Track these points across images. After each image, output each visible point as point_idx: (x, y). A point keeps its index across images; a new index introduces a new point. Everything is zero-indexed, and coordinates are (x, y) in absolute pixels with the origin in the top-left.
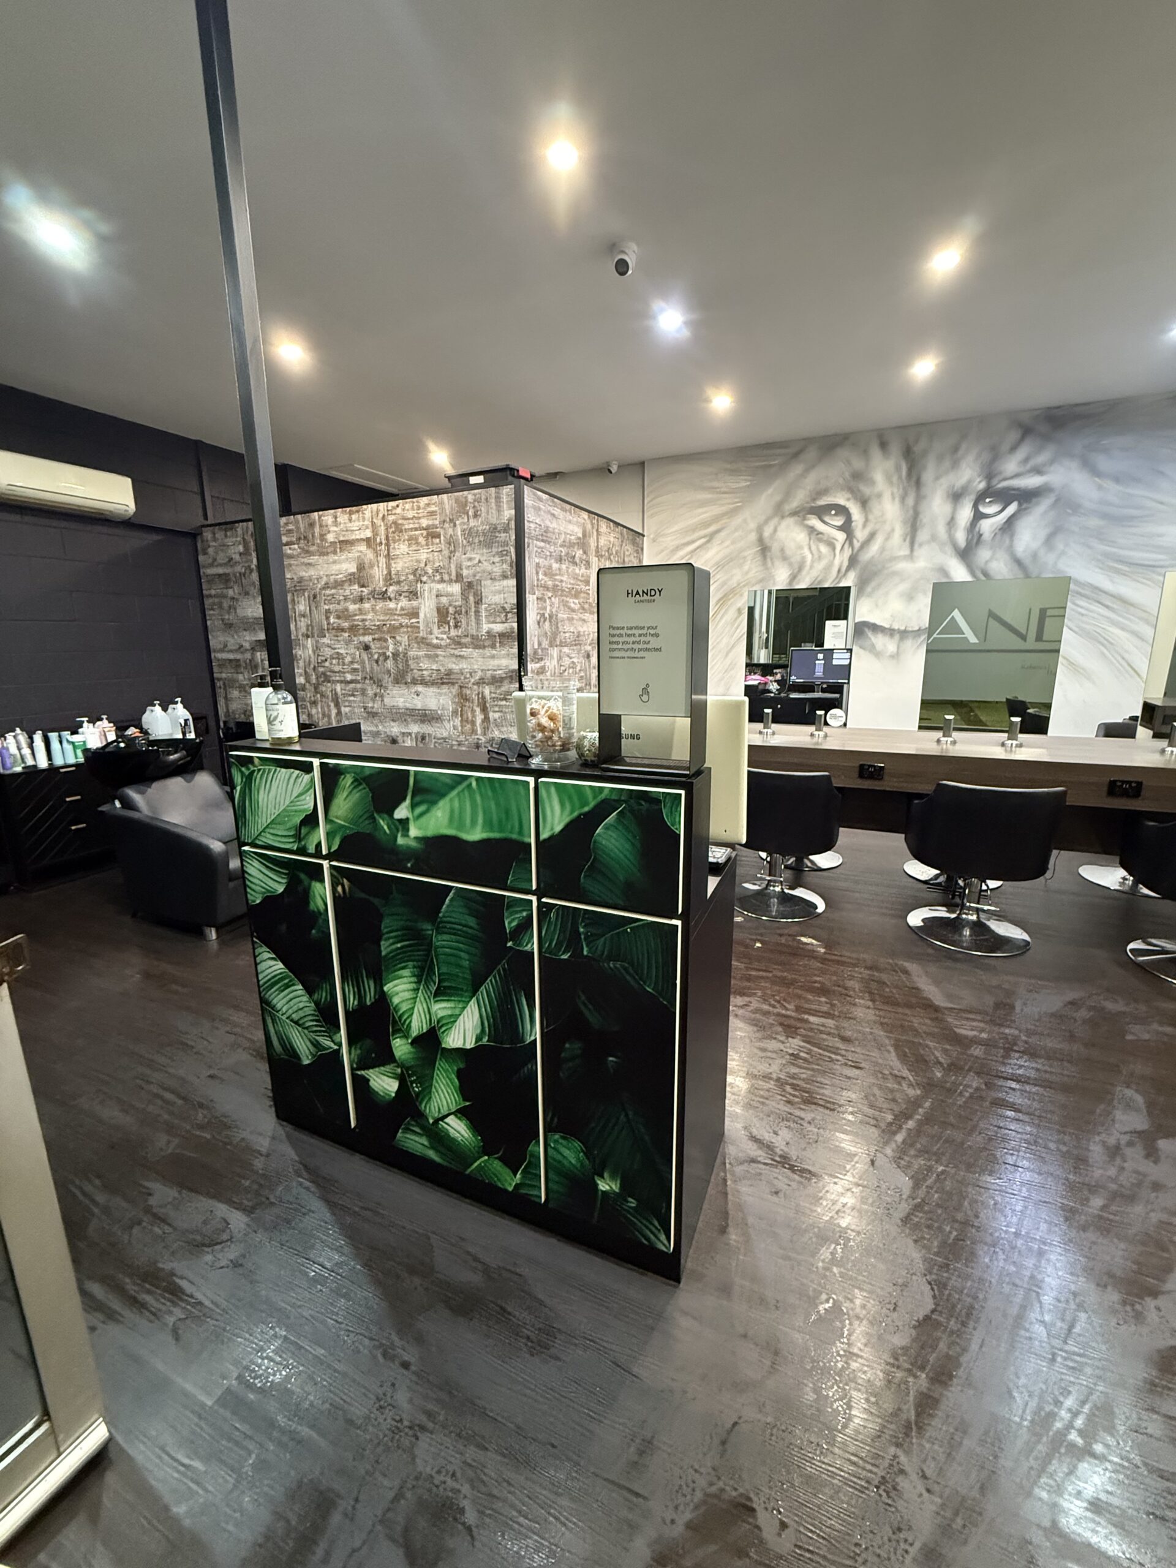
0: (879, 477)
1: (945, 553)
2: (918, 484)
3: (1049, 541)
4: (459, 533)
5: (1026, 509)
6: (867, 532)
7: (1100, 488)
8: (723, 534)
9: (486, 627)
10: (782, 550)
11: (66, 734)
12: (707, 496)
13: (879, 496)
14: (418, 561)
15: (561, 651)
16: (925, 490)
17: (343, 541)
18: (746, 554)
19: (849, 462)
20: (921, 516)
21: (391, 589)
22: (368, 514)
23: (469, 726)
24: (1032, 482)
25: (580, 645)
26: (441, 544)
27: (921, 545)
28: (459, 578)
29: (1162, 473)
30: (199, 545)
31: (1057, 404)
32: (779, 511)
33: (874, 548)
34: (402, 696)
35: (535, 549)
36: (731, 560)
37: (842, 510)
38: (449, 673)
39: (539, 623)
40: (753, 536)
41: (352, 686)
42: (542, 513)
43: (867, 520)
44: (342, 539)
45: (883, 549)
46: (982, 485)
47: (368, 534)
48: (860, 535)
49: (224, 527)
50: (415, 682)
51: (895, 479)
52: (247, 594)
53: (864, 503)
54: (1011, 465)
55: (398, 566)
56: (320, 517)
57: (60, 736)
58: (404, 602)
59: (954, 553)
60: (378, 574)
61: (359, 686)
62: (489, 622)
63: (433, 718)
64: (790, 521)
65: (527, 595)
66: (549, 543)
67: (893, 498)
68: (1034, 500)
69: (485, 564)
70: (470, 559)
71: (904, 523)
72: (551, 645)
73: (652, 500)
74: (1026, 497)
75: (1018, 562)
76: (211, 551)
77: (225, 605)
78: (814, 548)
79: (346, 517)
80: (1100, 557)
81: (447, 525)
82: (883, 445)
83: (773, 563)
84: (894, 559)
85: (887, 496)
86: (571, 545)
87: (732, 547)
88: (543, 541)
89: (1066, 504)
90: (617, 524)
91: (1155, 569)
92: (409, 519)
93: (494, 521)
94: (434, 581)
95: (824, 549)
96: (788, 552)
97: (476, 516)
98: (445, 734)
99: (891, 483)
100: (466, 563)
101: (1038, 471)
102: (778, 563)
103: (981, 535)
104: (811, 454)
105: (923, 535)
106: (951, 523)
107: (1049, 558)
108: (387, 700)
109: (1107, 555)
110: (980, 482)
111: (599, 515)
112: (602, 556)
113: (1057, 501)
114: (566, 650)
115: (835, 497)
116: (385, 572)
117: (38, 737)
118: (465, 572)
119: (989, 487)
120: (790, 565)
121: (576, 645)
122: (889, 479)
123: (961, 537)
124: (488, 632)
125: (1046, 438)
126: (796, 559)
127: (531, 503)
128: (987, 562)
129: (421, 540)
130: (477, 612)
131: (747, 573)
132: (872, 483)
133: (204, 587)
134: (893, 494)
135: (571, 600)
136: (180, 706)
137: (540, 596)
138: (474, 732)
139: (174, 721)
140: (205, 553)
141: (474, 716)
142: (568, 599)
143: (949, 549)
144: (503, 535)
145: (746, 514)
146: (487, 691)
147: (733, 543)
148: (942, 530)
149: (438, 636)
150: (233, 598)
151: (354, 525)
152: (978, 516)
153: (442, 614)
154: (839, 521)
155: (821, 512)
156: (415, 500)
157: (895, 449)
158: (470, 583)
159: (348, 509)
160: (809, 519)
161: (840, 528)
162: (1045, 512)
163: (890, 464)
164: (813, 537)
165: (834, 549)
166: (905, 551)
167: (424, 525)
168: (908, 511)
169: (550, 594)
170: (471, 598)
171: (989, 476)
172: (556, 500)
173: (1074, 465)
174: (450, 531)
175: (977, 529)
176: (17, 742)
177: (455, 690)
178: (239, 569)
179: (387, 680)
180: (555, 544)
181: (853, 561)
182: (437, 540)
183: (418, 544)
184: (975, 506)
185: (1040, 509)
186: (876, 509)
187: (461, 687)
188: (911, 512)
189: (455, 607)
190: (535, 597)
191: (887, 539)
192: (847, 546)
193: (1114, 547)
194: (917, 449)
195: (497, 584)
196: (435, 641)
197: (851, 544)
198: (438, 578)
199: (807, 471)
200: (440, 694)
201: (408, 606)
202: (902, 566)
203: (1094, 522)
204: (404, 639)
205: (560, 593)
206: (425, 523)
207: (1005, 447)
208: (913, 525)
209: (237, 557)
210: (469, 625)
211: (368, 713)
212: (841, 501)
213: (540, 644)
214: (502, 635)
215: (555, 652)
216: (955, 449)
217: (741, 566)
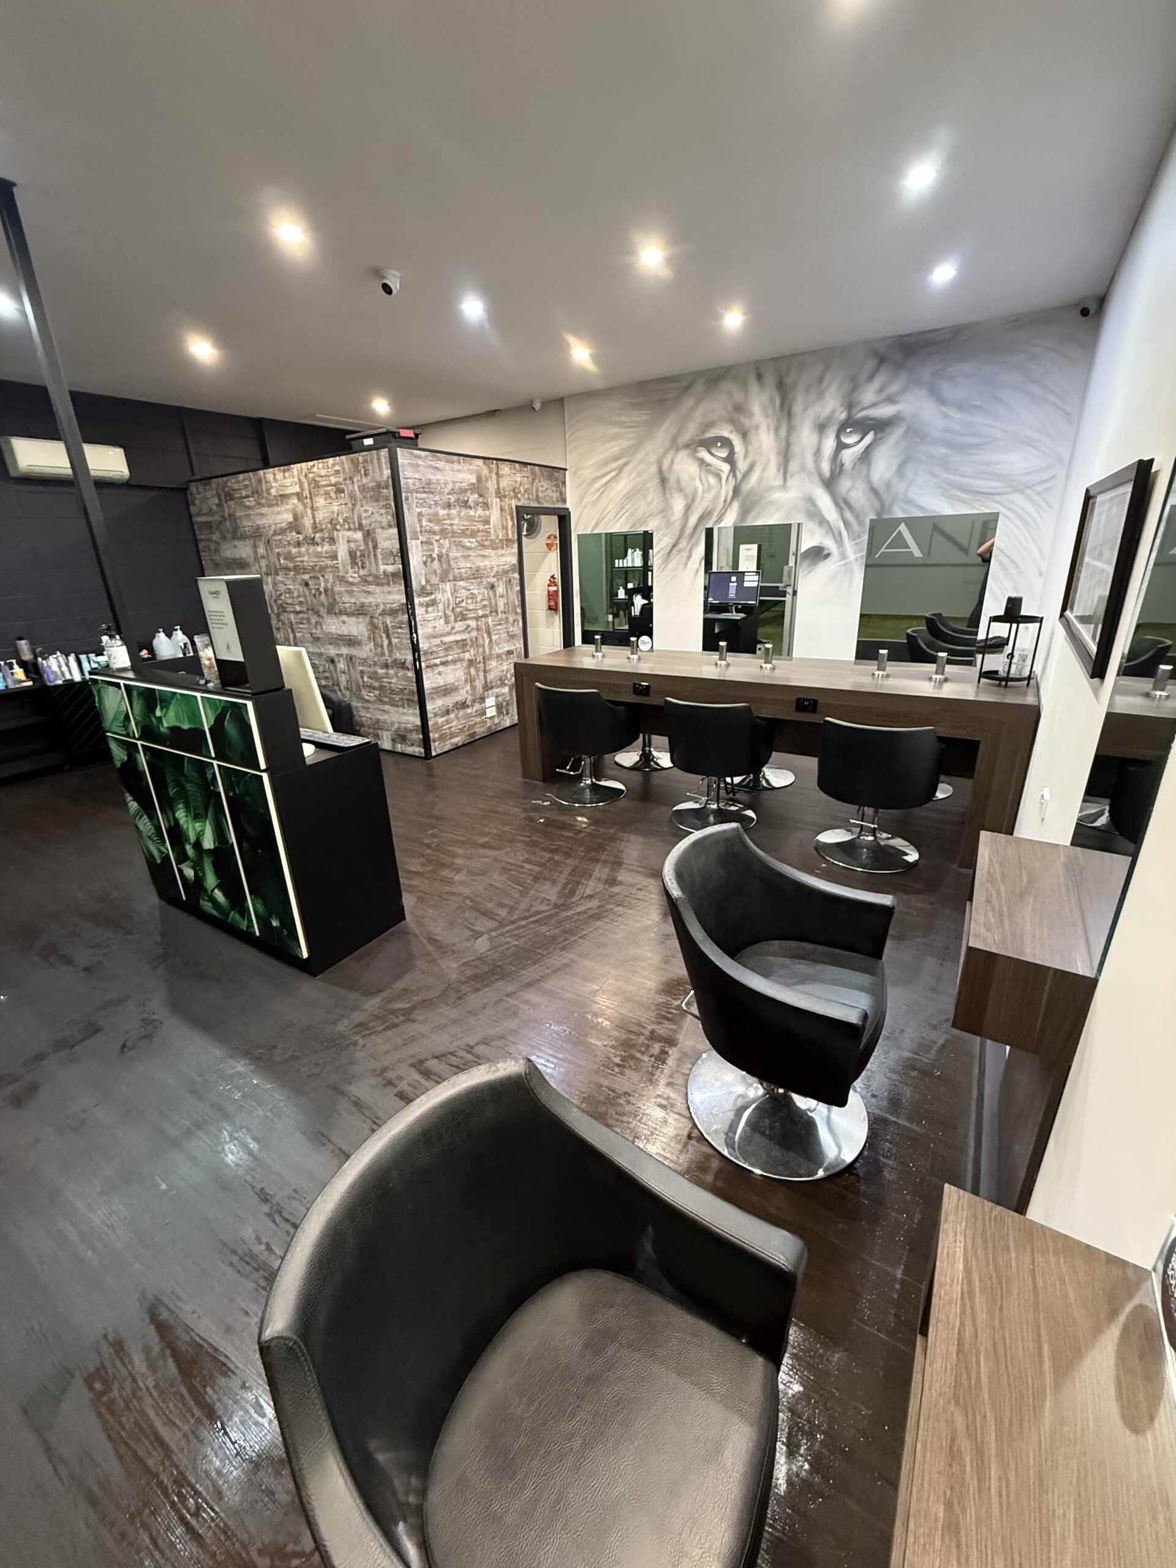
0: (756, 409)
1: (813, 483)
2: (789, 415)
3: (900, 470)
4: (357, 489)
5: (882, 438)
6: (748, 461)
7: (945, 416)
8: (629, 467)
9: (382, 568)
10: (678, 481)
11: (92, 656)
12: (616, 430)
13: (757, 427)
14: (333, 512)
15: (455, 585)
16: (796, 421)
17: (281, 495)
18: (649, 485)
19: (730, 395)
20: (792, 448)
21: (318, 535)
22: (295, 473)
23: (380, 649)
24: (885, 411)
25: (481, 578)
26: (345, 497)
27: (792, 476)
28: (361, 527)
29: (1000, 400)
30: (189, 498)
31: (908, 332)
32: (674, 445)
33: (754, 479)
34: (334, 624)
35: (416, 501)
36: (638, 491)
37: (727, 443)
38: (363, 605)
39: (425, 563)
40: (654, 469)
41: (301, 615)
42: (422, 468)
43: (747, 452)
44: (281, 493)
45: (760, 480)
46: (843, 416)
47: (297, 489)
48: (742, 466)
49: (203, 482)
50: (341, 613)
51: (770, 411)
52: (225, 538)
53: (744, 435)
54: (868, 395)
55: (320, 516)
56: (264, 474)
57: (88, 657)
58: (327, 547)
59: (820, 484)
60: (307, 522)
61: (305, 616)
62: (384, 564)
63: (356, 643)
64: (683, 454)
65: (408, 541)
66: (432, 493)
67: (769, 430)
68: (888, 430)
69: (377, 515)
70: (366, 511)
71: (779, 454)
72: (442, 580)
73: (572, 434)
74: (881, 427)
75: (874, 491)
76: (197, 502)
77: (212, 548)
78: (704, 479)
79: (282, 474)
80: (944, 486)
81: (348, 482)
82: (760, 377)
83: (671, 494)
84: (770, 489)
85: (763, 429)
86: (463, 491)
87: (638, 480)
88: (424, 492)
89: (916, 434)
90: (525, 464)
91: (992, 497)
92: (322, 477)
93: (378, 478)
94: (344, 530)
95: (712, 480)
96: (683, 484)
97: (366, 475)
98: (365, 656)
99: (767, 416)
100: (364, 515)
101: (891, 400)
102: (675, 494)
103: (842, 465)
104: (699, 388)
105: (794, 466)
106: (818, 453)
107: (900, 487)
108: (324, 627)
109: (952, 484)
110: (842, 412)
111: (497, 460)
112: (505, 496)
113: (908, 429)
114: (462, 583)
115: (720, 429)
116: (312, 521)
117: (72, 658)
118: (364, 522)
119: (849, 417)
120: (686, 496)
121: (474, 578)
122: (764, 410)
123: (826, 467)
124: (384, 572)
125: (899, 367)
126: (689, 490)
127: (406, 462)
128: (848, 492)
129: (333, 494)
130: (375, 555)
131: (650, 504)
132: (750, 415)
133: (197, 533)
134: (768, 426)
135: (466, 540)
136: (179, 632)
137: (425, 540)
138: (383, 654)
139: (176, 645)
140: (194, 505)
141: (382, 641)
142: (461, 539)
143: (816, 479)
144: (385, 491)
145: (648, 447)
146: (388, 620)
147: (639, 475)
148: (809, 460)
149: (352, 575)
150: (216, 542)
151: (288, 482)
152: (841, 446)
153: (352, 555)
154: (723, 454)
155: (709, 444)
156: (325, 460)
157: (770, 380)
158: (368, 531)
159: (282, 468)
160: (699, 451)
161: (725, 460)
162: (897, 443)
163: (765, 397)
164: (703, 468)
165: (720, 480)
166: (779, 482)
167: (333, 482)
168: (781, 442)
169: (438, 538)
170: (370, 544)
171: (850, 407)
172: (438, 454)
173: (923, 393)
174: (351, 488)
175: (839, 459)
176: (58, 662)
177: (367, 619)
178: (217, 518)
179: (323, 611)
180: (441, 493)
181: (736, 491)
182: (343, 495)
183: (331, 498)
184: (838, 437)
185: (895, 436)
186: (754, 438)
187: (371, 617)
188: (784, 443)
189: (361, 551)
190: (419, 542)
191: (764, 470)
192: (731, 477)
193: (956, 475)
194: (788, 380)
195: (386, 532)
196: (351, 579)
197: (735, 476)
198: (347, 526)
199: (697, 404)
200: (359, 623)
201: (330, 550)
202: (777, 495)
203: (941, 451)
204: (330, 577)
205: (450, 535)
206: (333, 480)
207: (864, 375)
208: (785, 456)
209: (214, 507)
210: (371, 566)
211: (313, 638)
212: (726, 434)
213: (428, 581)
214: (393, 575)
215: (448, 586)
216: (821, 379)
217: (645, 496)
